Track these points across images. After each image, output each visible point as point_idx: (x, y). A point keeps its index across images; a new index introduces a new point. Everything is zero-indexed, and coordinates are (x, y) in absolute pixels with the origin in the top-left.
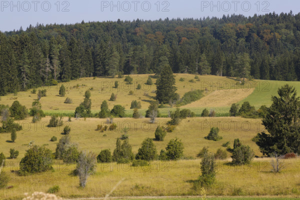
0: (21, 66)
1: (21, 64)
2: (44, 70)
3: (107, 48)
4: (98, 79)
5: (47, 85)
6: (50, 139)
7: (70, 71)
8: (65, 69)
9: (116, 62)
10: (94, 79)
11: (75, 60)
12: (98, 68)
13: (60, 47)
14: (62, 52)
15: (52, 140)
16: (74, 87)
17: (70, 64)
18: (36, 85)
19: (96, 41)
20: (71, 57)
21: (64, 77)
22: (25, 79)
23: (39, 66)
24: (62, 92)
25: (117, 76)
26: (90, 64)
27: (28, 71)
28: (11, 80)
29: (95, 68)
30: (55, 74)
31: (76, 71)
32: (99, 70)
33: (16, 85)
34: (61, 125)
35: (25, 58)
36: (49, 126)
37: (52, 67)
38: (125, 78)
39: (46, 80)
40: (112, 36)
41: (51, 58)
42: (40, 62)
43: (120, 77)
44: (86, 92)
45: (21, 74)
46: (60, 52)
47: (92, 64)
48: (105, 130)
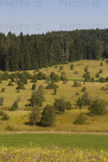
0: (49, 53)
1: (49, 52)
2: (61, 55)
3: (96, 43)
4: (90, 61)
5: (62, 64)
6: (75, 94)
7: (75, 56)
8: (72, 55)
9: (101, 52)
10: (88, 61)
11: (78, 50)
12: (89, 55)
13: (70, 43)
14: (71, 45)
15: (76, 94)
16: (78, 65)
17: (75, 52)
18: (56, 63)
19: (84, 40)
20: (76, 48)
21: (71, 59)
22: (51, 60)
23: (59, 53)
24: (72, 68)
25: (101, 59)
26: (85, 53)
27: (53, 55)
28: (44, 61)
29: (87, 55)
30: (67, 58)
31: (78, 56)
32: (90, 56)
33: (46, 63)
34: (80, 86)
35: (51, 49)
36: (73, 86)
37: (65, 54)
38: (106, 61)
39: (62, 61)
40: (93, 37)
41: (65, 49)
42: (59, 51)
43: (103, 60)
44: (85, 68)
45: (49, 57)
46: (70, 45)
47: (86, 52)
48: (106, 90)
